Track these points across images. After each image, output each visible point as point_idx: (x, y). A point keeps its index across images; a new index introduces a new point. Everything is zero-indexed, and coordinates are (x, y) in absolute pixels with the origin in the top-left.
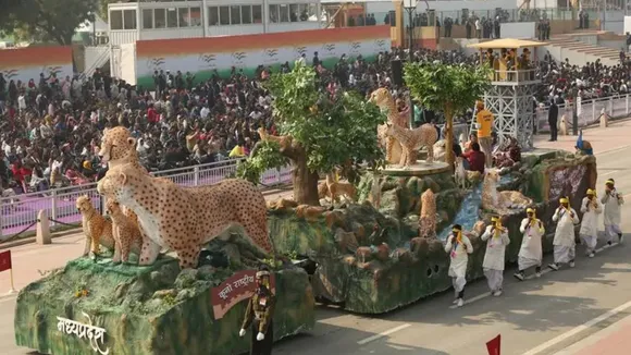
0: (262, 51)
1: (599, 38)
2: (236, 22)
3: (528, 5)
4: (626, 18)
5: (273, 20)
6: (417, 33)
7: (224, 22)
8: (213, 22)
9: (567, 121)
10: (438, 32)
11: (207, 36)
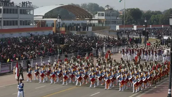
0: (18, 33)
1: (109, 31)
2: (11, 25)
3: (90, 22)
4: (117, 26)
5: (21, 24)
6: (61, 29)
7: (8, 25)
8: (4, 25)
9: (101, 54)
10: (66, 29)
11: (3, 28)
